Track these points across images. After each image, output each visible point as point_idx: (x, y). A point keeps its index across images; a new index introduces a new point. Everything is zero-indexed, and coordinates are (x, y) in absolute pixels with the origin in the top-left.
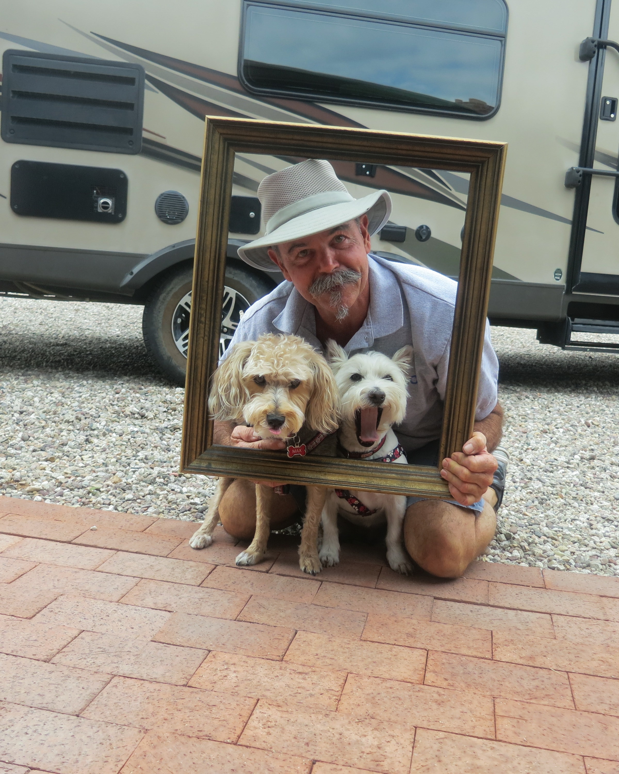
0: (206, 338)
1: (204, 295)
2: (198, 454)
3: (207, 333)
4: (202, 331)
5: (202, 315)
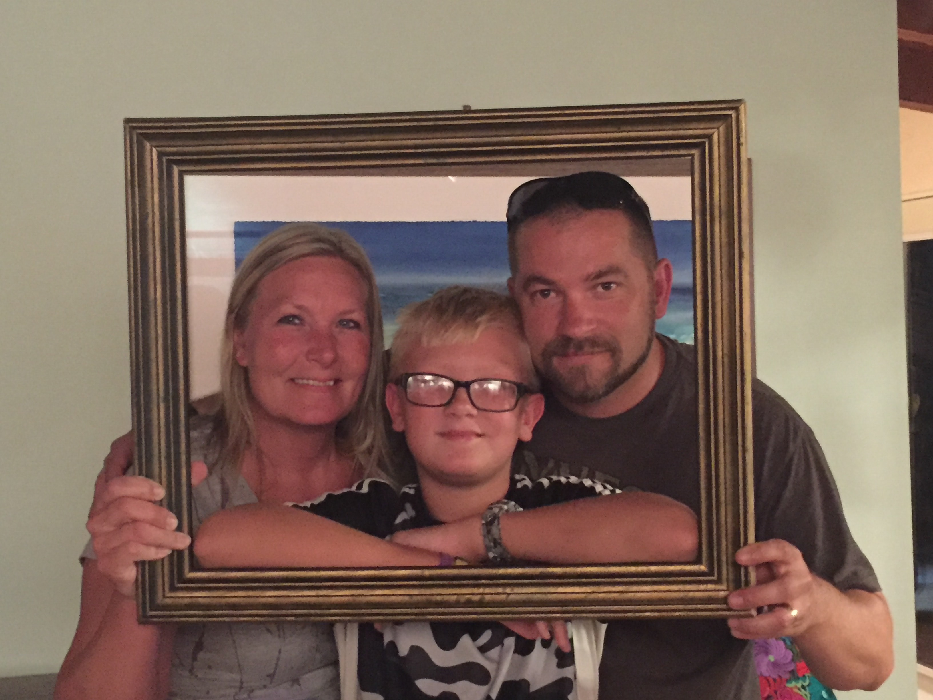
2: (718, 587)
3: (500, 590)
5: (469, 601)
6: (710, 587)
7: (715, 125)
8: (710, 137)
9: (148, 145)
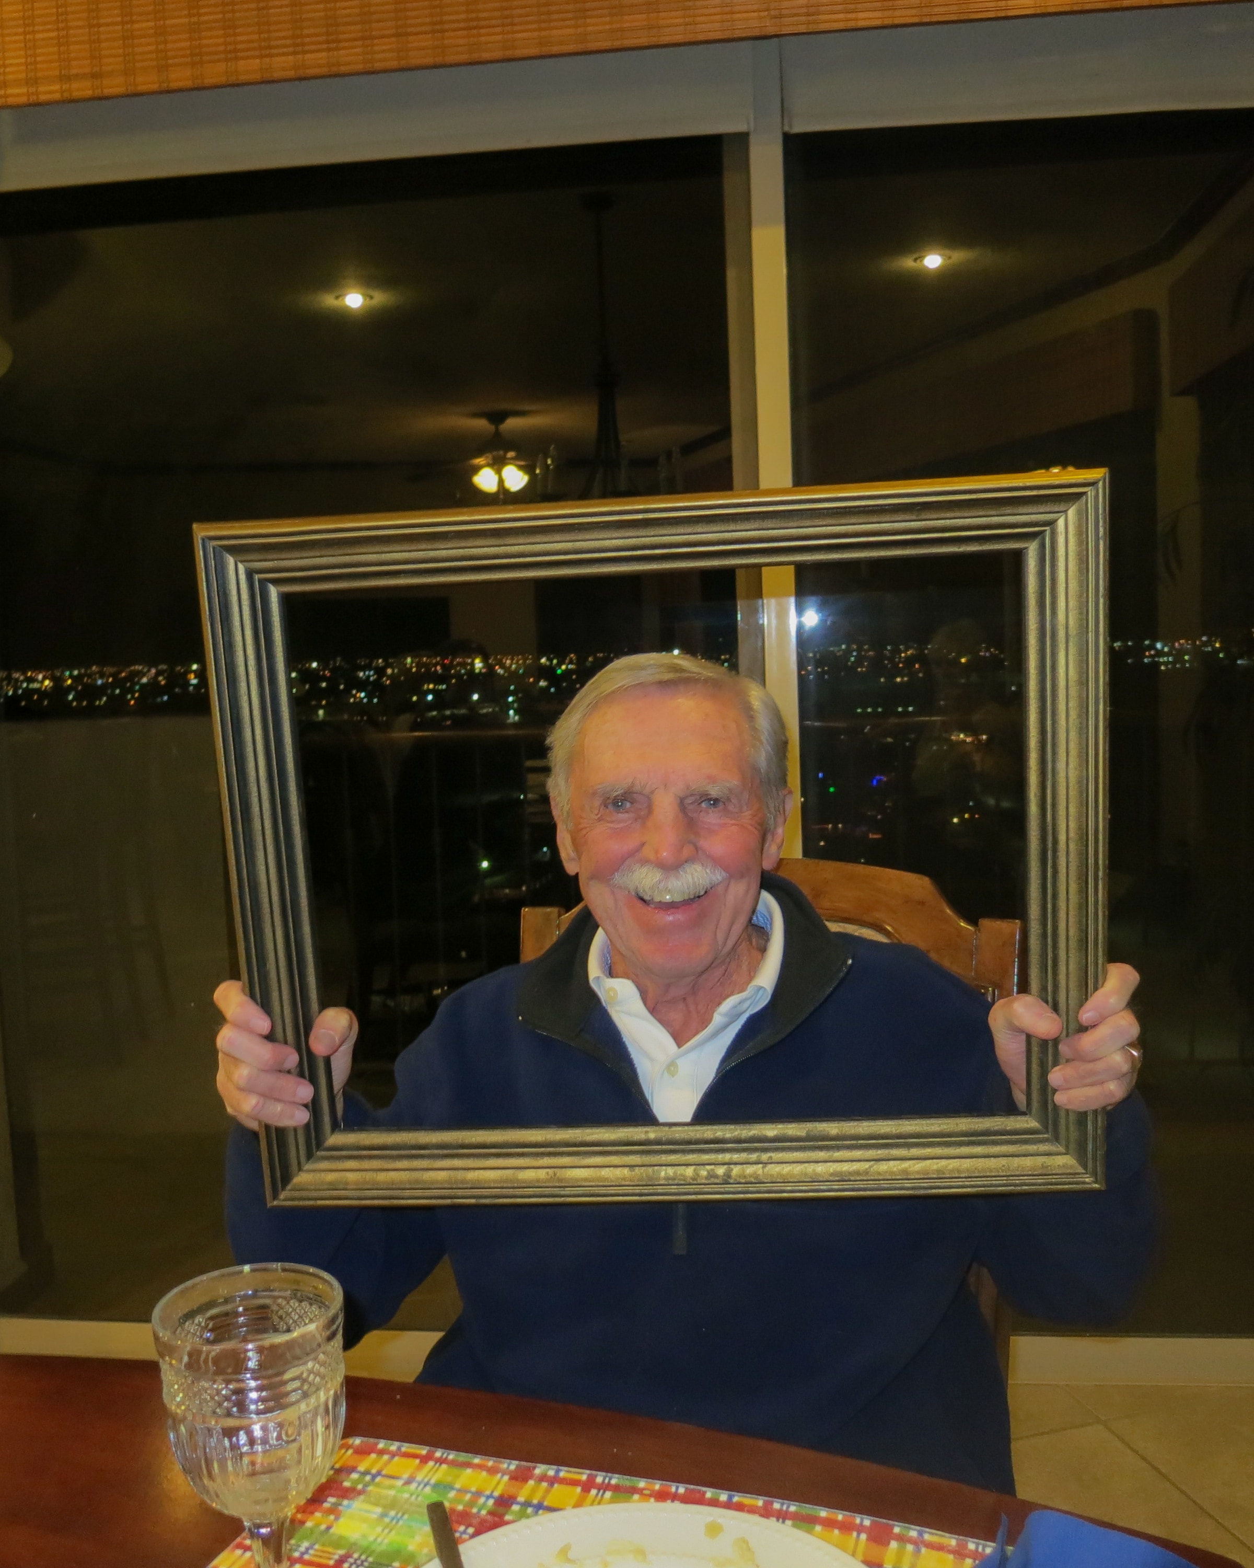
0: (765, 1157)
1: (663, 1174)
3: (754, 1157)
4: (750, 1170)
5: (711, 1175)
6: (1043, 1148)
7: (1062, 507)
8: (1052, 523)
9: (230, 560)
